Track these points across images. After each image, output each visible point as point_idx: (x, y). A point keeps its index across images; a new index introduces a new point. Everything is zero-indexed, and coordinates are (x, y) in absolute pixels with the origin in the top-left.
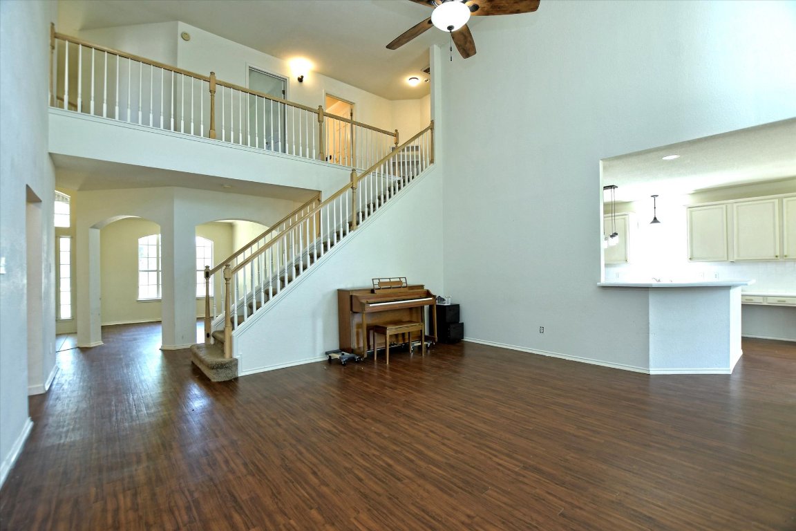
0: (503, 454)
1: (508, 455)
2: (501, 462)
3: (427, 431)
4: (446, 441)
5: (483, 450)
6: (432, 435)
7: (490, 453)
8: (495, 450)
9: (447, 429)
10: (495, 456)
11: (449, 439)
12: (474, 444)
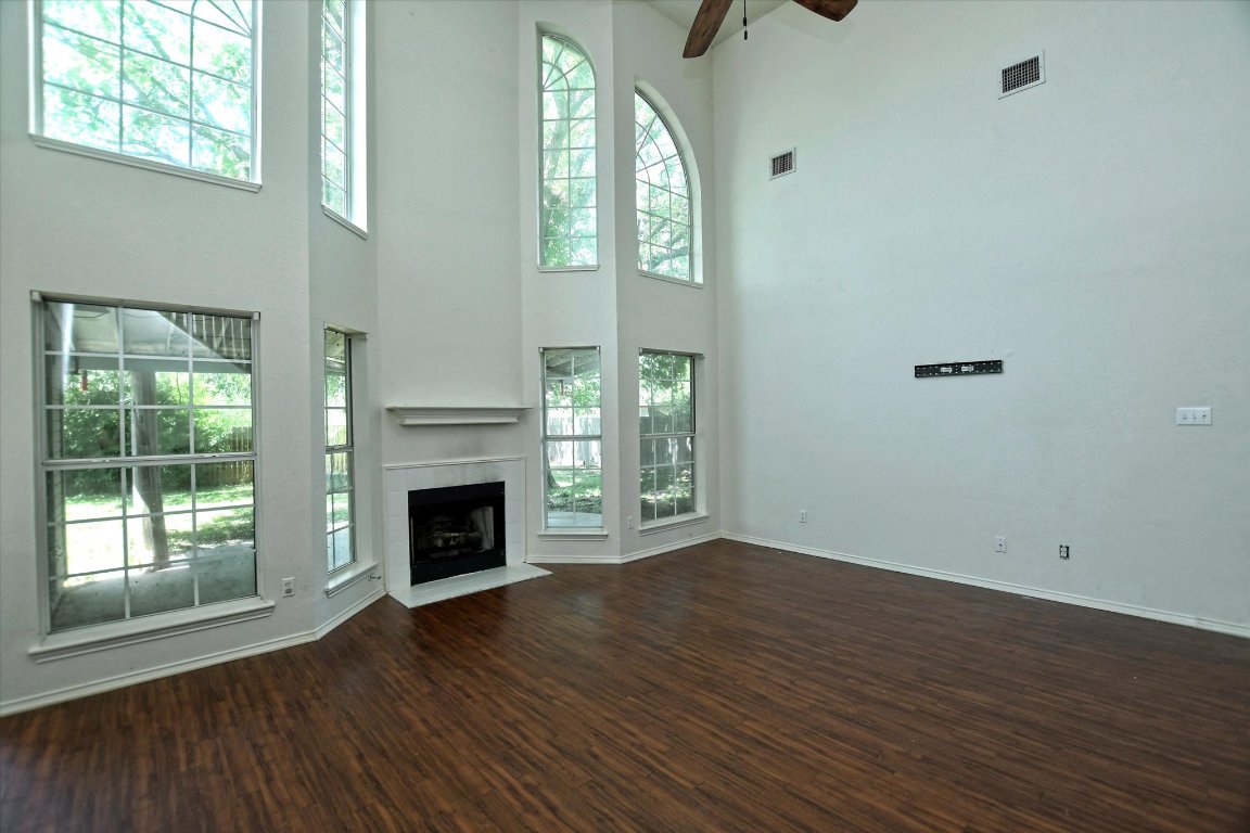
0: (685, 661)
1: (681, 659)
2: (691, 653)
3: (793, 687)
4: (762, 674)
5: (711, 665)
6: (787, 684)
7: (702, 661)
8: (696, 665)
9: (765, 694)
10: (696, 658)
11: (758, 677)
12: (722, 672)
